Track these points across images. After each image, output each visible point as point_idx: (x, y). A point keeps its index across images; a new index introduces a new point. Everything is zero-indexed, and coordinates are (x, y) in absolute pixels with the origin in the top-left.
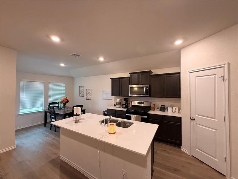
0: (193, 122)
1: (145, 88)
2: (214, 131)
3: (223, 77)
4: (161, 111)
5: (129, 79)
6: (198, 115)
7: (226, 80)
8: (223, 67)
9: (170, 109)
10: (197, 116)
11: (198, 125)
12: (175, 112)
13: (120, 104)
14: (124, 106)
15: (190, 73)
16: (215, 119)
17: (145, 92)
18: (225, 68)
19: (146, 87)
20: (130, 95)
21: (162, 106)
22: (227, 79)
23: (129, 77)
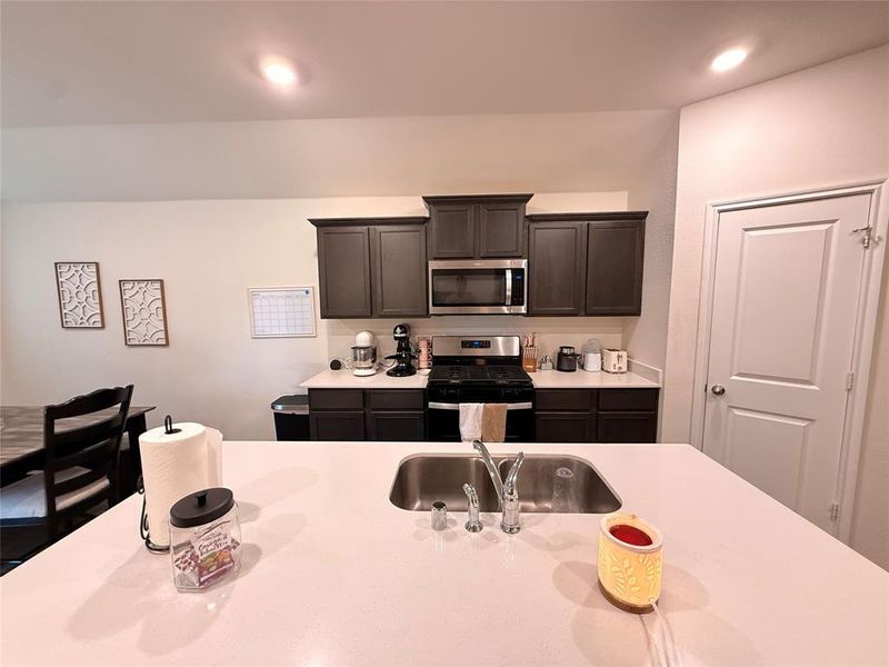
0: (714, 404)
1: (509, 275)
2: (803, 424)
3: (868, 229)
4: (560, 369)
5: (422, 228)
6: (740, 375)
7: (877, 243)
8: (871, 192)
9: (593, 361)
10: (734, 377)
11: (737, 412)
12: (616, 370)
13: (372, 354)
14: (392, 364)
15: (720, 212)
16: (811, 384)
17: (509, 293)
18: (879, 195)
19: (517, 272)
20: (432, 310)
21: (565, 351)
22: (884, 237)
23: (425, 220)
